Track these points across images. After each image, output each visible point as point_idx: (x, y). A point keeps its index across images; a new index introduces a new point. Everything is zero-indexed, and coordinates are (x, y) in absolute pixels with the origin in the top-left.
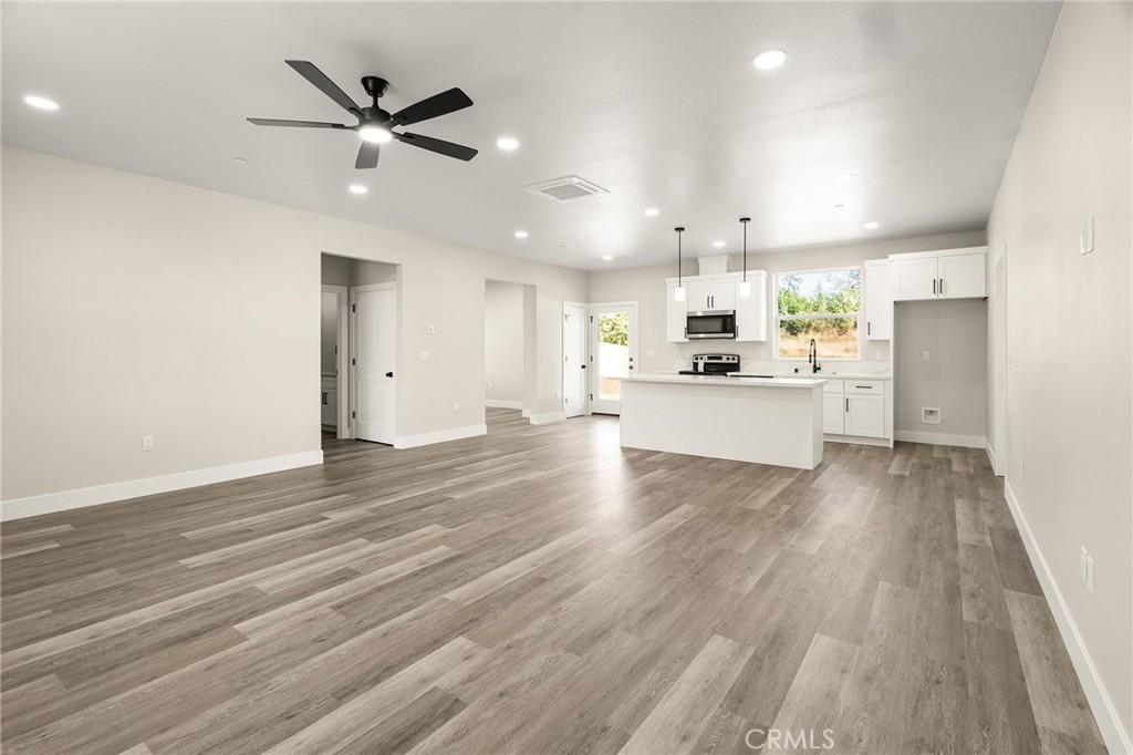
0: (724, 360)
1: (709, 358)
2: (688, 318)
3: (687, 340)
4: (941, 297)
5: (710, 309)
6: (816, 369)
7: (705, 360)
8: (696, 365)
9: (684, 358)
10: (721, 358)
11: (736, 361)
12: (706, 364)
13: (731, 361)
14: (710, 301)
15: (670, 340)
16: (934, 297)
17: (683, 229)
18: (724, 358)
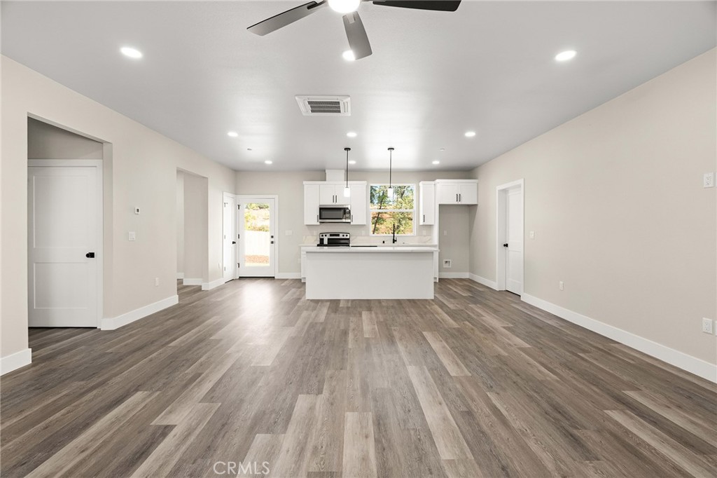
0: (341, 237)
1: (331, 235)
2: (321, 209)
3: (319, 223)
4: (460, 203)
5: (334, 204)
6: (394, 241)
7: (328, 236)
8: (322, 240)
9: (313, 235)
10: (338, 235)
11: (348, 237)
12: (328, 239)
13: (345, 237)
14: (335, 199)
15: (305, 224)
16: (456, 203)
17: (350, 149)
18: (341, 235)
